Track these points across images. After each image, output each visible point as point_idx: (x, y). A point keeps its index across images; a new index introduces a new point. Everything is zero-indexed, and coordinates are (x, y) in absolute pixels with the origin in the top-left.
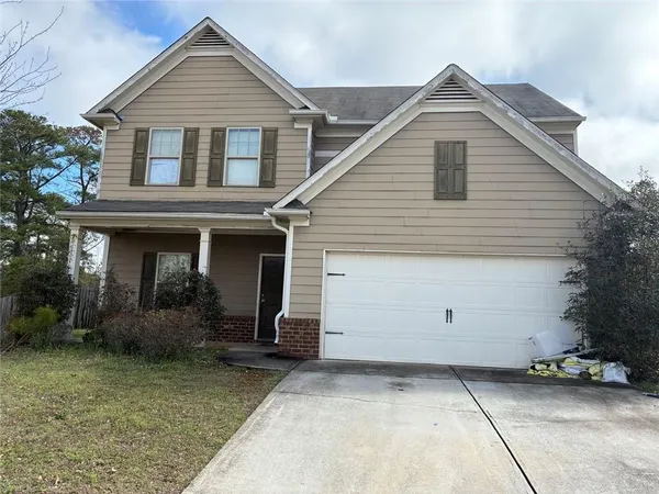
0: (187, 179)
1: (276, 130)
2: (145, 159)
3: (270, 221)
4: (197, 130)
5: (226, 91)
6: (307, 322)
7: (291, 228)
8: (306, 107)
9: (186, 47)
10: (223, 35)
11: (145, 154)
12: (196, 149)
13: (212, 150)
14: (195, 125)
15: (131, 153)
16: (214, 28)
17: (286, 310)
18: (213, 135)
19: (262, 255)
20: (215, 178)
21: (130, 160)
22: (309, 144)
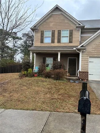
0: (53, 41)
1: (72, 30)
2: (43, 37)
3: (76, 50)
4: (54, 31)
5: (61, 22)
6: (85, 72)
7: (81, 52)
8: (80, 25)
9: (52, 12)
10: (60, 8)
11: (43, 36)
12: (55, 35)
13: (58, 35)
14: (54, 30)
15: (40, 36)
16: (58, 7)
17: (80, 70)
18: (58, 32)
19: (68, 58)
20: (59, 41)
21: (40, 37)
22: (80, 33)
